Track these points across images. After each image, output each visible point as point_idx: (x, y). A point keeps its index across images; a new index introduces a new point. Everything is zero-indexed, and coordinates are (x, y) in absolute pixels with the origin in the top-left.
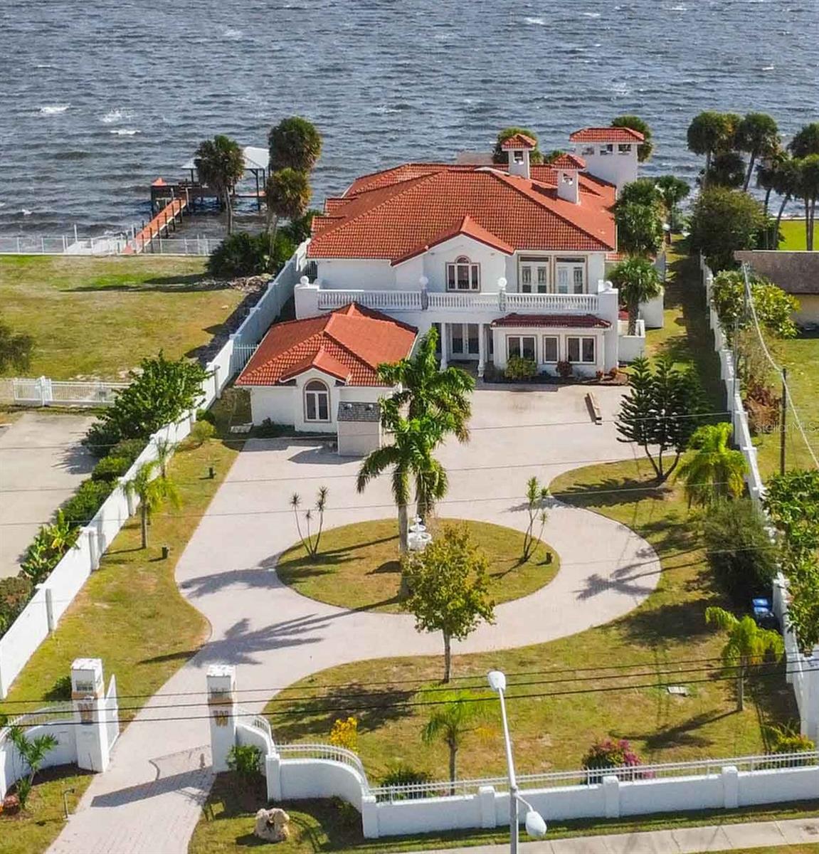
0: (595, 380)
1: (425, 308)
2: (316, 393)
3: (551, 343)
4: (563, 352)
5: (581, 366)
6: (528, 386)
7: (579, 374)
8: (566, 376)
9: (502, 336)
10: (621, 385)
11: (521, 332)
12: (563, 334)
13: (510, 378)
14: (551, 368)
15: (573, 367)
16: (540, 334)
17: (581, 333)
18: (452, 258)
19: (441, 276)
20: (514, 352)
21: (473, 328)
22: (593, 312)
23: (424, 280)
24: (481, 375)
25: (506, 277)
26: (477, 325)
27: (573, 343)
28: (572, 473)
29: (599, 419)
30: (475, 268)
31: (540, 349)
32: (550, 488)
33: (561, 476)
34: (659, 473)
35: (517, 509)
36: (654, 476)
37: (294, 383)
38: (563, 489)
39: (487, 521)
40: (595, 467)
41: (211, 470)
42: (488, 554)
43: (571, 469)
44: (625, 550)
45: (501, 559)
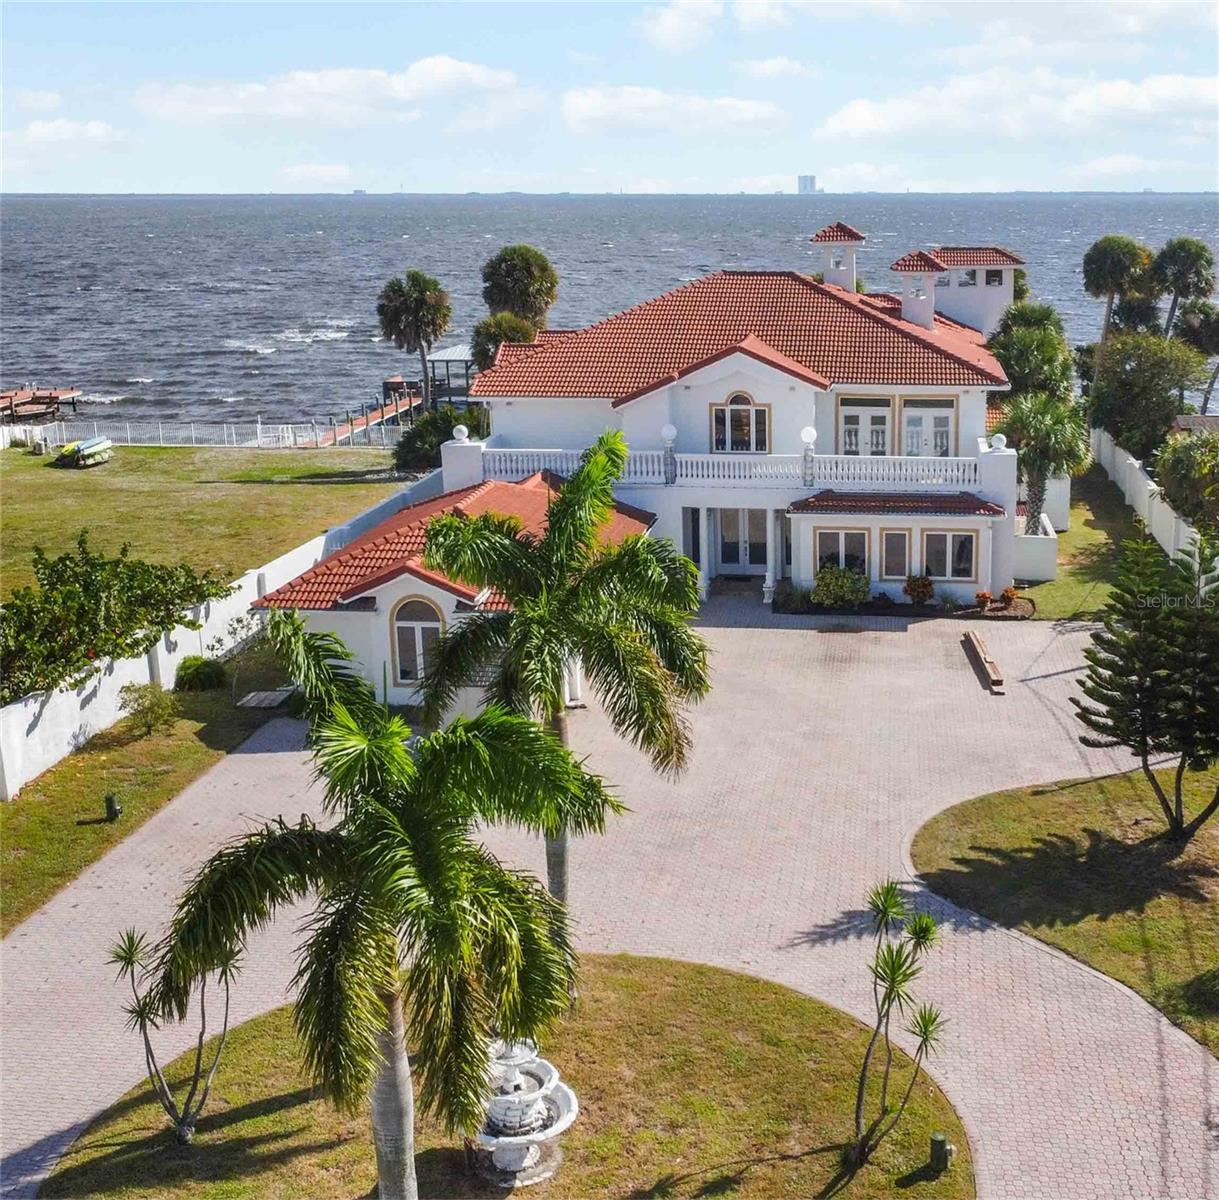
0: (974, 610)
1: (671, 480)
2: (418, 626)
3: (895, 545)
4: (916, 561)
5: (949, 584)
6: (853, 620)
7: (946, 598)
8: (923, 603)
9: (806, 530)
10: (1023, 618)
11: (842, 523)
12: (916, 527)
13: (820, 604)
14: (896, 588)
15: (936, 588)
16: (875, 526)
17: (951, 525)
18: (721, 396)
19: (702, 425)
20: (827, 559)
21: (757, 517)
22: (971, 489)
23: (669, 432)
24: (767, 600)
25: (816, 426)
26: (764, 512)
27: (935, 544)
28: (960, 814)
29: (999, 683)
30: (761, 415)
31: (875, 554)
32: (913, 856)
33: (935, 820)
34: (1176, 821)
35: (822, 935)
36: (1160, 826)
37: (368, 604)
38: (943, 860)
39: (752, 970)
40: (1011, 797)
41: (109, 801)
42: (742, 1119)
43: (955, 801)
44: (1165, 1102)
45: (783, 1147)
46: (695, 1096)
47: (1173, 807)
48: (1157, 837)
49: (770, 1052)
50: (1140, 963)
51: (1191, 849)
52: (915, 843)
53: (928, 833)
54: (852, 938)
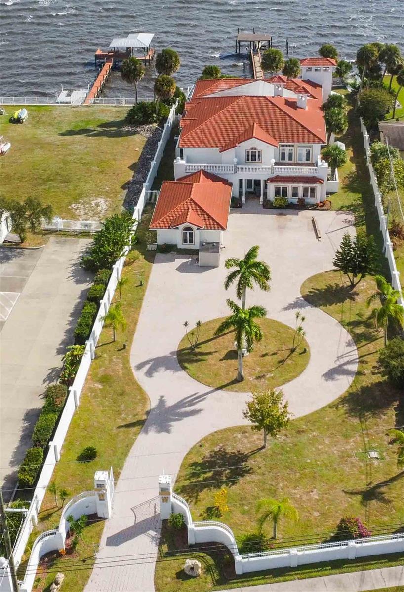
0: (314, 207)
1: (236, 172)
2: (188, 232)
3: (295, 190)
4: (300, 193)
5: (309, 200)
6: (284, 211)
7: (308, 204)
8: (302, 206)
9: (271, 187)
10: (328, 210)
11: (281, 185)
12: (301, 186)
13: (276, 206)
14: (295, 200)
15: (306, 200)
16: (290, 186)
17: (309, 186)
18: (249, 148)
19: (243, 156)
20: (277, 192)
21: (257, 182)
22: (315, 175)
23: (235, 160)
24: (261, 203)
25: (274, 159)
26: (259, 180)
27: (306, 190)
28: (310, 280)
29: (320, 238)
30: (259, 152)
31: (290, 192)
32: (301, 292)
33: (305, 282)
34: (352, 283)
35: (286, 309)
36: (349, 284)
37: (177, 228)
38: (307, 292)
39: (273, 318)
40: (321, 275)
41: (141, 282)
42: (276, 345)
43: (309, 276)
44: (340, 341)
45: (282, 349)
46: (268, 341)
47: (352, 280)
48: (349, 286)
49: (278, 334)
50: (340, 316)
51: (355, 289)
52: (301, 289)
53: (303, 285)
54: (291, 309)
